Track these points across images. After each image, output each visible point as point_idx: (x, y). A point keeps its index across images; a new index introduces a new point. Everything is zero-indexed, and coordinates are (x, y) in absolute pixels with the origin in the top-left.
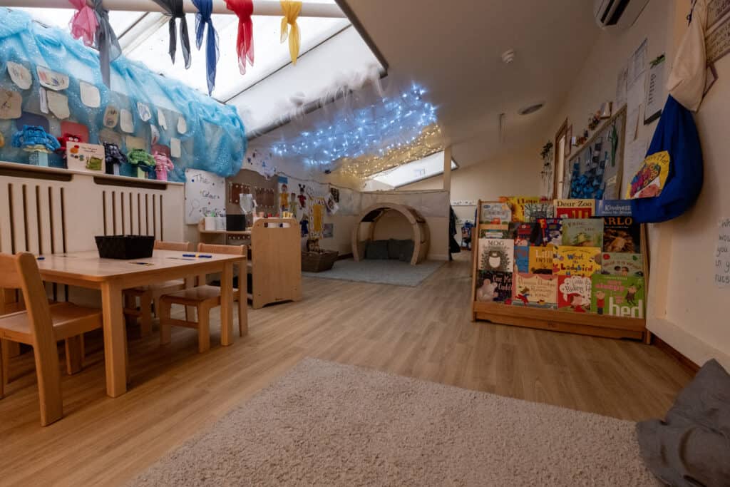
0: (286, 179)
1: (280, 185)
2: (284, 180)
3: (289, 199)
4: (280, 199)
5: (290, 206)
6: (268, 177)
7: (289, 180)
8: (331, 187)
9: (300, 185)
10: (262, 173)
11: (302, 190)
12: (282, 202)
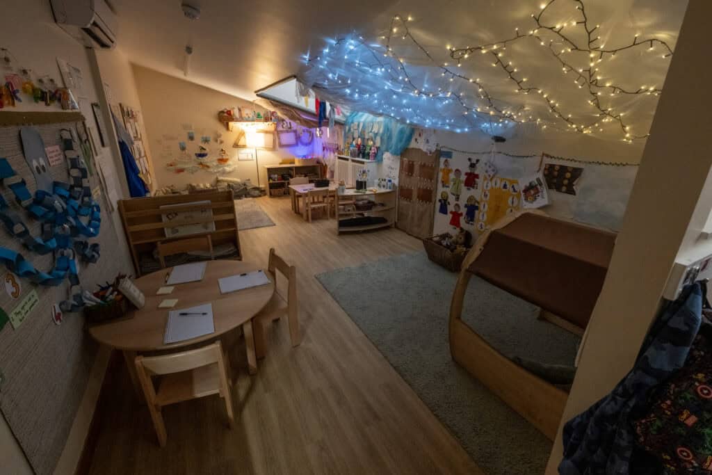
0: (451, 153)
1: (442, 160)
2: (448, 155)
3: (452, 176)
4: (441, 174)
5: (452, 183)
6: (430, 153)
7: (454, 154)
8: (548, 161)
9: (470, 160)
10: (425, 150)
11: (473, 166)
12: (443, 178)
